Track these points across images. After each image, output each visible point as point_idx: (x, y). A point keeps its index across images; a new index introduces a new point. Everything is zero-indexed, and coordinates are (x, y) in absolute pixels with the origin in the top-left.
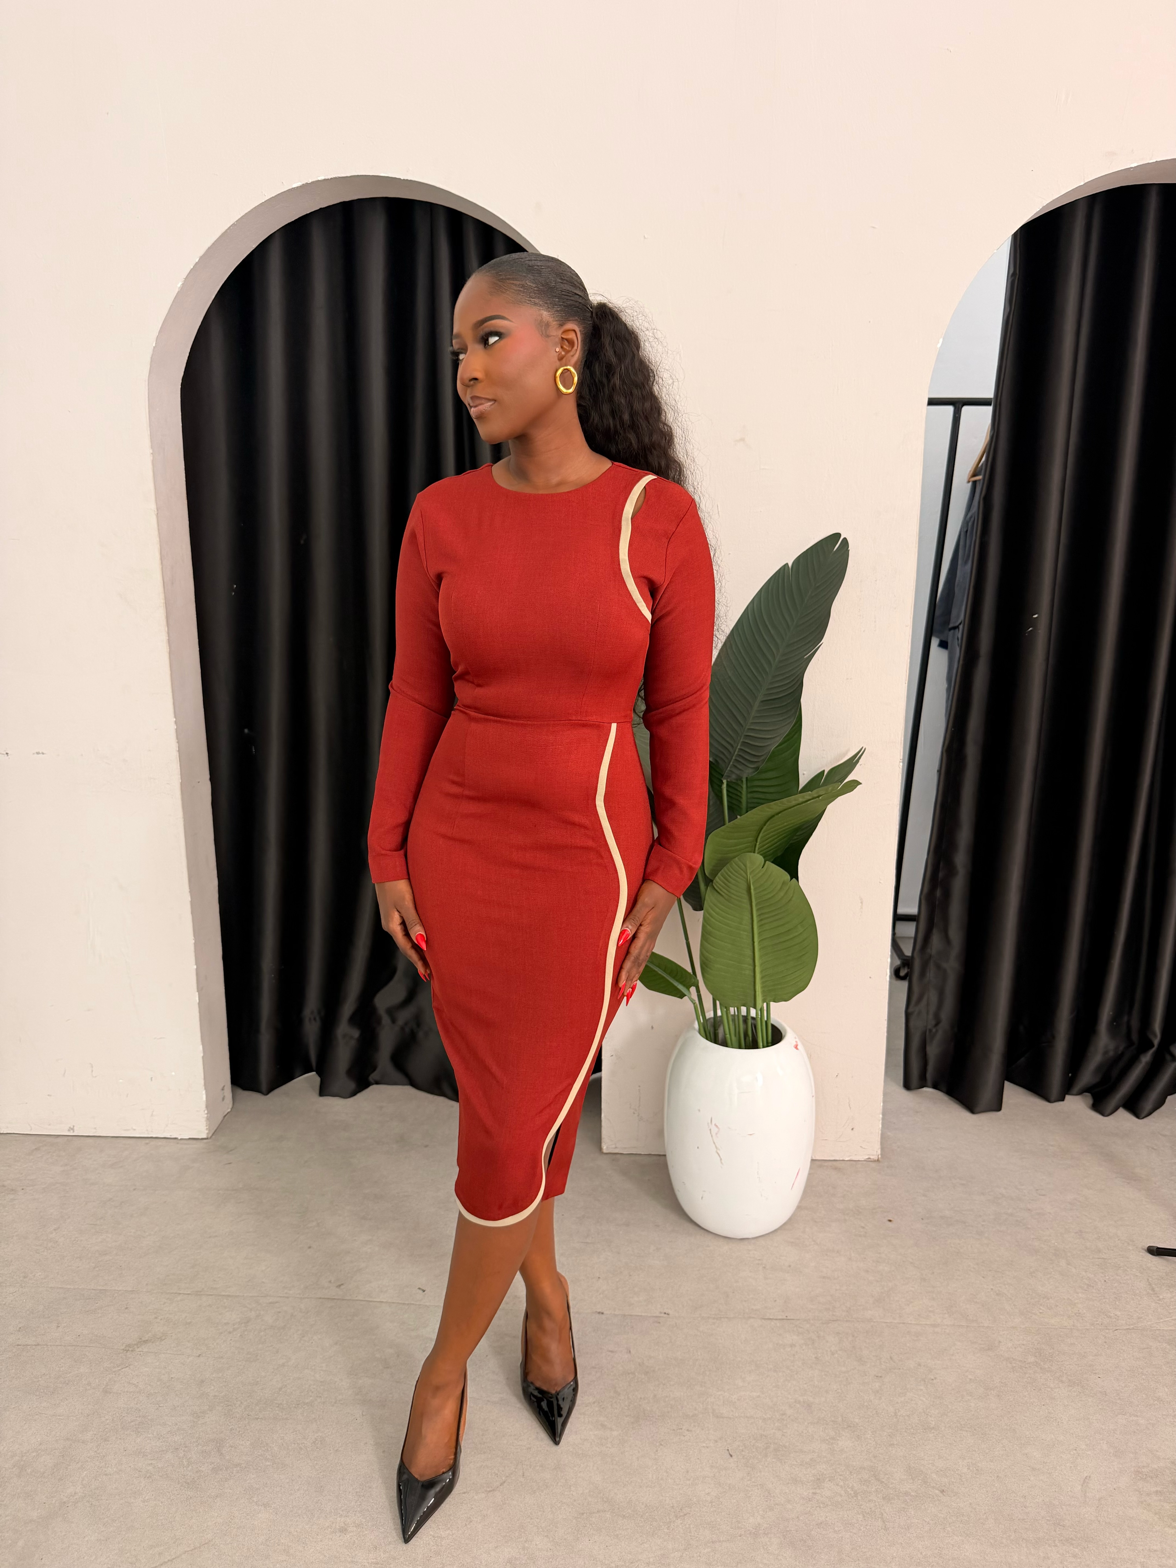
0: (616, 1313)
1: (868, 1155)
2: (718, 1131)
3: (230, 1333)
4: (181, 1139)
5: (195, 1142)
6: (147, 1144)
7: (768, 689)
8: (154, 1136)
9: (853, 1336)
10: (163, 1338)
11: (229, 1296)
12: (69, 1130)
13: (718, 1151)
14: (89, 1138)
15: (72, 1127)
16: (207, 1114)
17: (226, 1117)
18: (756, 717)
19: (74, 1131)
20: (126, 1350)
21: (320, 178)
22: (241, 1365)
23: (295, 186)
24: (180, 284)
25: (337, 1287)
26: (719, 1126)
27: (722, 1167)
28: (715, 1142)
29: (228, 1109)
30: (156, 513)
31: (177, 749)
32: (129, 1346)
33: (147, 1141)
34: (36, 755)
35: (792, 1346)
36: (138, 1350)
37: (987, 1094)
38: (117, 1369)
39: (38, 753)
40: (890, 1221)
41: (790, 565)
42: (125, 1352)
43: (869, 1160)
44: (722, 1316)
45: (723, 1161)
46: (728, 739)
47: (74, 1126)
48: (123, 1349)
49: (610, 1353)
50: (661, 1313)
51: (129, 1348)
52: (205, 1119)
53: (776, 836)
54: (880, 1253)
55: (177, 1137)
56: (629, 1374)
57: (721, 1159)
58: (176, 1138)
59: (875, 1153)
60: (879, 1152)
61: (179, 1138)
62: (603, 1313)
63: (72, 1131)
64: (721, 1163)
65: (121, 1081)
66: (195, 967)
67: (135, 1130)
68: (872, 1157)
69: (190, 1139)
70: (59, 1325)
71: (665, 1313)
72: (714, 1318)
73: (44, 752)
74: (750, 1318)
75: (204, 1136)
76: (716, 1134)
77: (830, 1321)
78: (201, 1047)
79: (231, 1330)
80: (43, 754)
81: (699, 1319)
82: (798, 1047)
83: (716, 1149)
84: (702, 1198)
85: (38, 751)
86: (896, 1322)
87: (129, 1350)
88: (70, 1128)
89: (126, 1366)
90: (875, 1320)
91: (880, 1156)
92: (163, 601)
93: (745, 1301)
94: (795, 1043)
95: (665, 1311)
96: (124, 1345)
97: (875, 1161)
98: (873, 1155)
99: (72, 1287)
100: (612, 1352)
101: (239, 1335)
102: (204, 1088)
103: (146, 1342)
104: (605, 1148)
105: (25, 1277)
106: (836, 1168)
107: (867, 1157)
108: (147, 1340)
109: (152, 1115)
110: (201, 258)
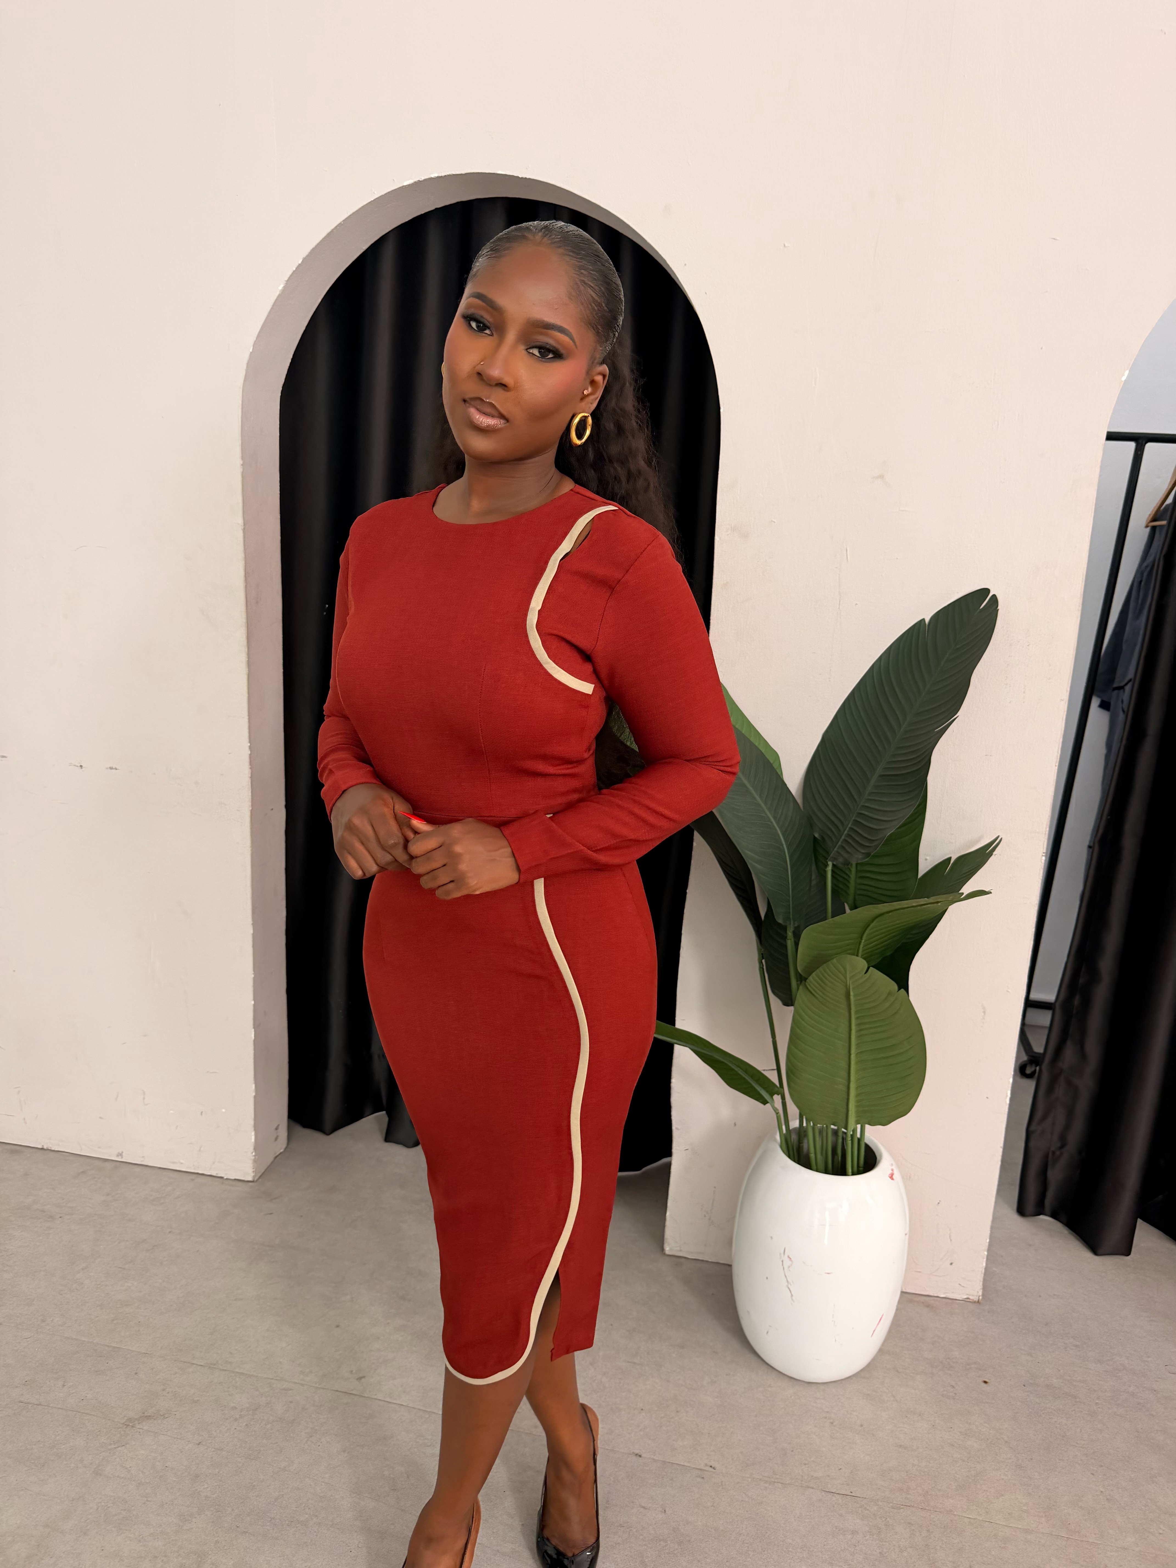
0: (655, 1458)
1: (967, 1294)
2: (791, 1265)
3: (236, 1420)
4: (227, 1179)
5: (240, 1183)
6: (192, 1180)
7: (889, 763)
8: (200, 1172)
9: (928, 1531)
10: (166, 1416)
11: (243, 1374)
12: (118, 1156)
13: (789, 1286)
14: (137, 1166)
15: (121, 1153)
16: (255, 1156)
17: (278, 1158)
18: (873, 793)
19: (122, 1157)
20: (126, 1425)
21: (433, 176)
22: (240, 1463)
23: (406, 183)
24: (281, 287)
25: (357, 1379)
26: (792, 1259)
27: (792, 1304)
28: (786, 1275)
29: (281, 1149)
30: (243, 527)
31: (250, 776)
32: (130, 1420)
33: (193, 1176)
34: (109, 770)
35: (854, 1532)
36: (138, 1427)
37: (1114, 1234)
38: (113, 1446)
39: (111, 768)
40: (985, 1382)
41: (927, 621)
42: (125, 1426)
43: (967, 1301)
44: (776, 1481)
45: (794, 1298)
46: (839, 816)
47: (122, 1152)
48: (123, 1424)
49: (642, 1509)
50: (706, 1465)
51: (130, 1423)
52: (251, 1162)
53: (883, 935)
54: (970, 1424)
55: (223, 1176)
56: (660, 1540)
57: (792, 1295)
58: (222, 1178)
59: (975, 1293)
60: (980, 1293)
61: (225, 1178)
62: (640, 1456)
63: (120, 1157)
64: (792, 1299)
65: (171, 1112)
66: (253, 1002)
67: (182, 1163)
68: (971, 1297)
69: (235, 1179)
70: (65, 1384)
71: (711, 1467)
72: (766, 1482)
73: (117, 768)
74: (808, 1487)
75: (250, 1179)
76: (789, 1267)
77: (902, 1507)
78: (254, 1086)
79: (238, 1417)
80: (116, 769)
81: (750, 1480)
82: (894, 1177)
83: (787, 1284)
84: (767, 1333)
85: (111, 766)
86: (981, 1519)
87: (128, 1425)
88: (119, 1153)
89: (123, 1444)
90: (955, 1513)
91: (981, 1298)
92: (245, 620)
93: (805, 1464)
94: (890, 1172)
95: (711, 1464)
96: (126, 1418)
97: (975, 1302)
98: (973, 1295)
99: (86, 1340)
100: (644, 1507)
101: (244, 1424)
102: (253, 1129)
103: (148, 1417)
104: (667, 1249)
105: (43, 1321)
106: (928, 1306)
107: (965, 1297)
108: (149, 1416)
109: (200, 1150)
110: (304, 260)
